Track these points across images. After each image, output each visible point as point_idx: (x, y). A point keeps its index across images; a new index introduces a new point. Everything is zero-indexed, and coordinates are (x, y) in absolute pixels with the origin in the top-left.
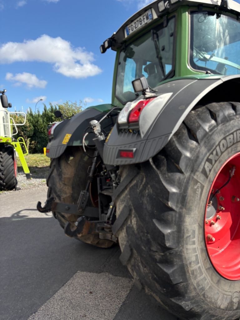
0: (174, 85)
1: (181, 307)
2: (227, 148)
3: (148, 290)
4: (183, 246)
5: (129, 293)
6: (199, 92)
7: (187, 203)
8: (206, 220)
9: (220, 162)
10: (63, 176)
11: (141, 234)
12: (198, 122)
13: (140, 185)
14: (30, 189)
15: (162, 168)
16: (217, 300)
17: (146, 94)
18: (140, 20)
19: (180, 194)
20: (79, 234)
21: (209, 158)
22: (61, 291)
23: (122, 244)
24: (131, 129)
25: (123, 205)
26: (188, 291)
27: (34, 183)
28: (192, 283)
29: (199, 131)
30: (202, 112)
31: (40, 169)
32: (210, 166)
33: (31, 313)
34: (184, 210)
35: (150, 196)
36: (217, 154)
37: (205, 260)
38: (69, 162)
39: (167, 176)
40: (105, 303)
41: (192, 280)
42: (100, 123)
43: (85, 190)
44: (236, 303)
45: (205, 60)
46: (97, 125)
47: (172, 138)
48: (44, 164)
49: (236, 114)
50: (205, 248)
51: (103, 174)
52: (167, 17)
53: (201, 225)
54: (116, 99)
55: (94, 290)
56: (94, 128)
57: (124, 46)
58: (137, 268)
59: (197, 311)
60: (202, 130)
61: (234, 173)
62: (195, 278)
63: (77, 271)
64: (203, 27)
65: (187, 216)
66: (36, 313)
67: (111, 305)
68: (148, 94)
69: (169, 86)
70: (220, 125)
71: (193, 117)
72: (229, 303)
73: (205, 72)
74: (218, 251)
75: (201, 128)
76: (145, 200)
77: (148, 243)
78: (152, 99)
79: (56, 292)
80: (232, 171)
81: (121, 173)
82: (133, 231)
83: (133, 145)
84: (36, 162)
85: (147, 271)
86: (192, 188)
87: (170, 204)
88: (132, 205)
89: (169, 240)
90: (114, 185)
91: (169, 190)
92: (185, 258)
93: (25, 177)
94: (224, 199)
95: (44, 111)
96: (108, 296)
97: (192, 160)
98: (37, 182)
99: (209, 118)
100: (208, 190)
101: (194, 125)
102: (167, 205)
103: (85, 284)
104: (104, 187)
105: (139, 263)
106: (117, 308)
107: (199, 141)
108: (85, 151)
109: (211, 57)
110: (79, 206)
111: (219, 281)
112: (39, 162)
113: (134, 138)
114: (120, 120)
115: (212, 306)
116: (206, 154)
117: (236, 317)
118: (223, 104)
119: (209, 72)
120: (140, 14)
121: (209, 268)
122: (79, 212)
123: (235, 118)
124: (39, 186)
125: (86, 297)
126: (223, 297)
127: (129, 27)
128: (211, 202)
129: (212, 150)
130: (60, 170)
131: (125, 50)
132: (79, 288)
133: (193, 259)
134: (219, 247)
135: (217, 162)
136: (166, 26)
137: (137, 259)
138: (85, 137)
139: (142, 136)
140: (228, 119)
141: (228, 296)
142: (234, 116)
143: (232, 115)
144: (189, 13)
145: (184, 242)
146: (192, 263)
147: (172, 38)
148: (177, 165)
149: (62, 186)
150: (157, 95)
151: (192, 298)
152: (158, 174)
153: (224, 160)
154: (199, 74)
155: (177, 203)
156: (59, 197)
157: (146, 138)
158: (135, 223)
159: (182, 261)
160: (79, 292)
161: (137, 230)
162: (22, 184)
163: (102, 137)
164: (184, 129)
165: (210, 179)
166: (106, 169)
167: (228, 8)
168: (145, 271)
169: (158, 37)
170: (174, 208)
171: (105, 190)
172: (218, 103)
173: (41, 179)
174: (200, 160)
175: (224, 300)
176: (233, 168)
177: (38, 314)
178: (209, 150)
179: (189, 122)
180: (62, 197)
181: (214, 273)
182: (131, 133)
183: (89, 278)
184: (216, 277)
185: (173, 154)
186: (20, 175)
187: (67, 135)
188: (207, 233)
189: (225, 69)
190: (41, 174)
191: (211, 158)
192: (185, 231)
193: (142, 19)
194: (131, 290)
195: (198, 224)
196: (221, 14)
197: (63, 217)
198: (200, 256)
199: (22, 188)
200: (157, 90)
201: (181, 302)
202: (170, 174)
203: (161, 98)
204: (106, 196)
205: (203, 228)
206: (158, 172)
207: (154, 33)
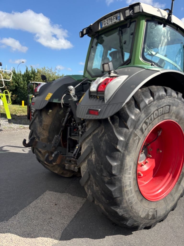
0: (130, 70)
1: (116, 213)
2: (158, 116)
3: (97, 202)
4: (123, 175)
5: (82, 207)
6: (145, 78)
7: (128, 148)
8: (139, 162)
9: (152, 125)
10: (43, 123)
11: (97, 165)
12: (142, 97)
13: (100, 134)
14: (10, 131)
15: (116, 124)
16: (139, 211)
17: (111, 74)
18: (111, 19)
19: (125, 142)
20: (54, 162)
21: (146, 121)
22: (34, 202)
23: (83, 171)
24: (99, 96)
25: (87, 146)
26: (122, 203)
27: (13, 127)
28: (125, 198)
29: (142, 103)
30: (145, 91)
31: (18, 117)
32: (146, 126)
33: (13, 214)
34: (126, 152)
35: (106, 141)
36: (151, 119)
37: (135, 185)
38: (48, 114)
39: (118, 129)
40: (65, 212)
41: (126, 196)
42: (75, 89)
43: (58, 135)
44: (151, 215)
45: (152, 55)
46: (73, 89)
47: (124, 106)
48: (22, 114)
49: (167, 95)
50: (136, 178)
51: (72, 125)
52: (130, 21)
53: (135, 163)
54: (87, 72)
55: (58, 203)
56: (71, 92)
57: (97, 35)
58: (91, 187)
59: (126, 217)
60: (144, 103)
61: (161, 134)
62: (128, 195)
63: (47, 190)
64: (154, 32)
65: (128, 156)
66: (17, 215)
67: (69, 213)
68: (112, 74)
69: (126, 71)
70: (156, 101)
71: (139, 94)
72: (147, 214)
73: (151, 64)
74: (143, 183)
75: (143, 101)
76: (102, 144)
77: (101, 171)
78: (114, 78)
79: (31, 202)
80: (159, 132)
81: (88, 125)
82: (92, 163)
83: (99, 106)
84: (15, 111)
85: (98, 189)
86: (133, 139)
87: (118, 147)
88: (93, 146)
89: (114, 170)
90: (80, 133)
91: (118, 138)
92: (123, 182)
93: (7, 121)
94: (152, 150)
95: (25, 71)
96: (68, 207)
97: (135, 121)
98: (16, 127)
99: (149, 95)
100: (143, 141)
101: (139, 99)
102: (116, 147)
103: (52, 199)
104: (73, 134)
105: (93, 183)
106: (73, 215)
107: (141, 109)
108: (62, 107)
109: (156, 54)
110: (53, 145)
111: (141, 200)
112: (18, 111)
113: (99, 103)
114: (92, 89)
115: (135, 214)
116: (144, 118)
117: (150, 224)
118: (159, 88)
119: (153, 64)
120: (111, 15)
121: (137, 191)
122: (53, 149)
123: (165, 98)
124: (18, 130)
125: (52, 207)
126: (143, 211)
127: (103, 22)
128: (144, 151)
129: (148, 116)
130: (41, 118)
131: (98, 38)
132: (47, 201)
133: (128, 183)
134: (144, 181)
135: (151, 125)
136: (129, 27)
137: (93, 181)
138: (63, 97)
139: (106, 101)
140: (161, 97)
141: (146, 211)
142: (165, 96)
143: (164, 95)
144: (146, 21)
145: (124, 172)
146: (127, 186)
147: (132, 36)
148: (125, 123)
149: (41, 130)
150: (118, 75)
151: (124, 207)
152: (112, 127)
153: (155, 124)
154: (146, 65)
155: (123, 147)
156: (38, 138)
157: (108, 103)
158: (94, 157)
159: (121, 184)
160: (48, 204)
161: (95, 162)
162: (4, 127)
163: (75, 98)
164: (133, 101)
165: (145, 135)
166: (75, 121)
167: (172, 22)
168: (97, 189)
169: (122, 33)
170: (120, 150)
171: (73, 136)
172: (156, 87)
173: (19, 125)
174: (140, 122)
175: (144, 212)
176: (160, 130)
177: (18, 215)
178: (146, 116)
179: (136, 96)
180: (41, 138)
181: (139, 195)
182: (98, 98)
183: (55, 195)
184: (140, 197)
185: (124, 116)
186: (2, 120)
187: (49, 93)
188: (139, 171)
189: (164, 63)
190: (19, 121)
191: (147, 122)
192: (125, 165)
193: (113, 18)
194: (83, 205)
195: (134, 162)
196: (166, 25)
197: (40, 152)
198: (132, 182)
199: (3, 130)
200: (118, 72)
201: (117, 209)
202: (120, 128)
203: (120, 78)
204: (73, 140)
205: (136, 165)
206: (113, 126)
207: (119, 30)
